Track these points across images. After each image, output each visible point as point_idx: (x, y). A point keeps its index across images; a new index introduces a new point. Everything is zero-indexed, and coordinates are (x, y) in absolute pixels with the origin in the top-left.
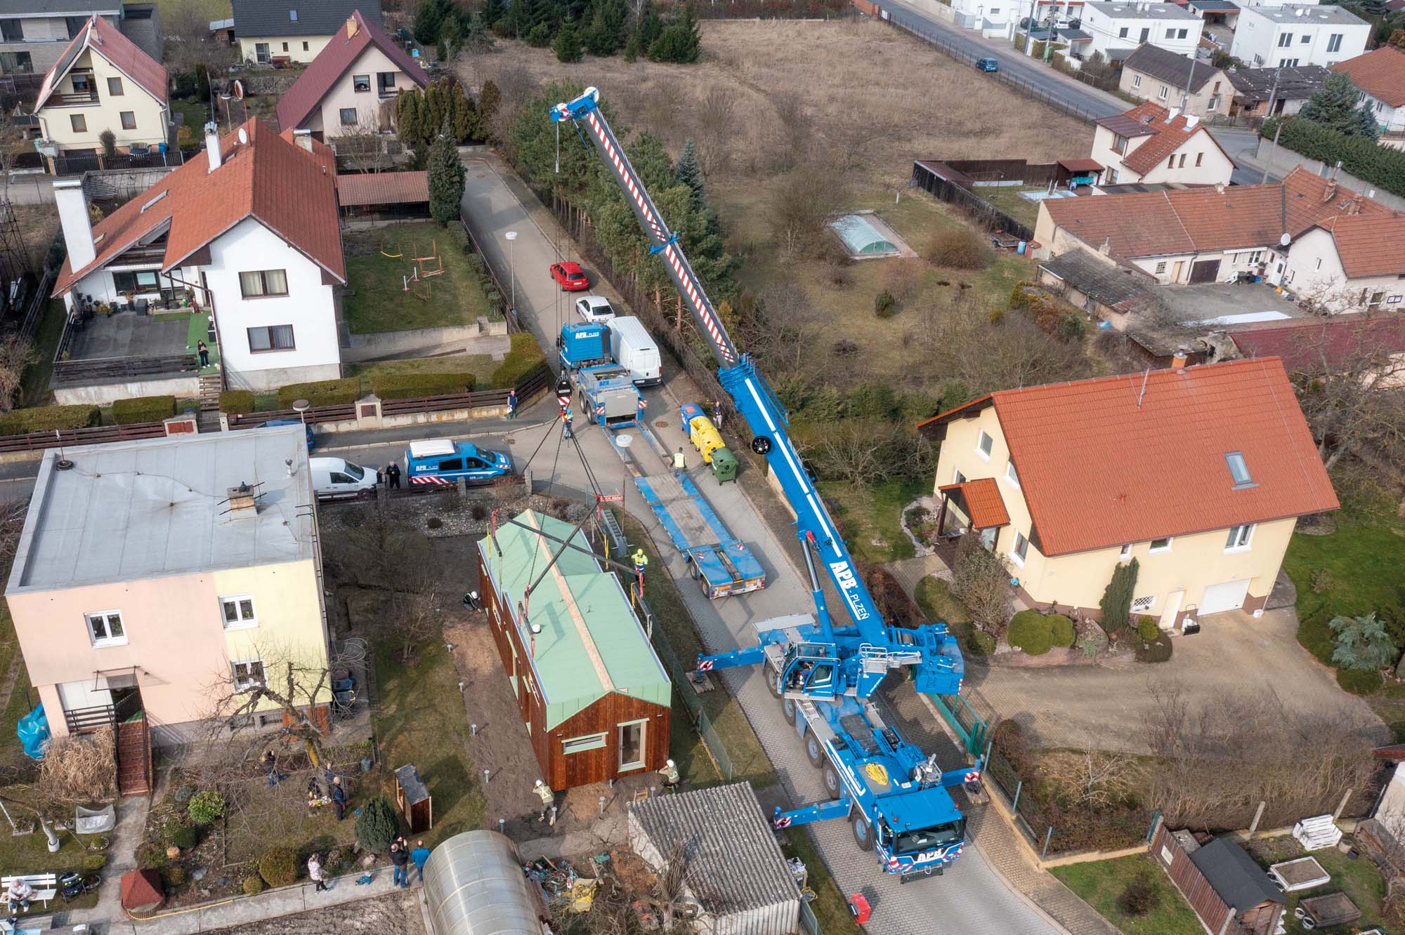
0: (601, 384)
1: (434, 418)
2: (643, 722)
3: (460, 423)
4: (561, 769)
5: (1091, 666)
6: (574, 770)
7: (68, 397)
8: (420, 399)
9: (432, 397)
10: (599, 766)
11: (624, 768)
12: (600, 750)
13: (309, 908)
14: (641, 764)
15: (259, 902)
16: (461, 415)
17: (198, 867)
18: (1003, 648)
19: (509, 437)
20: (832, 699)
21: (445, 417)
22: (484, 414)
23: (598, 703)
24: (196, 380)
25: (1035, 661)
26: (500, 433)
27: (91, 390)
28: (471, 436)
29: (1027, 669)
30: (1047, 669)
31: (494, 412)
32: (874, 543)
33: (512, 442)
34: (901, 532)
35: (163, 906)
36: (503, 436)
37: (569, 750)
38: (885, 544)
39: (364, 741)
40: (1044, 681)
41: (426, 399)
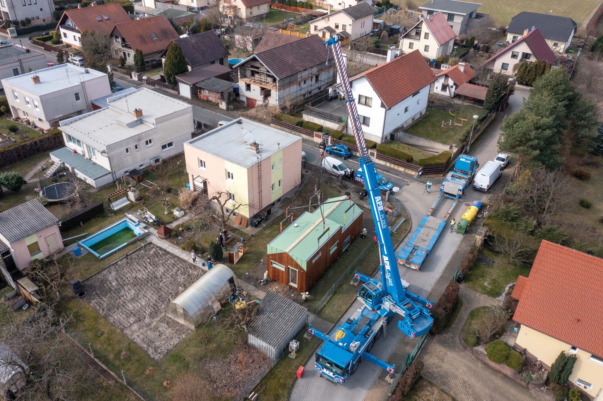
0: (452, 179)
1: (392, 166)
2: (297, 270)
3: (400, 172)
4: (271, 270)
5: (521, 386)
6: (275, 273)
7: (307, 118)
8: (390, 157)
9: (393, 158)
10: (282, 278)
11: (291, 284)
12: (283, 271)
13: (188, 261)
14: (296, 286)
15: (182, 252)
16: (402, 169)
17: (182, 236)
18: (480, 349)
19: (409, 183)
20: (370, 309)
21: (396, 167)
22: (410, 172)
23: (282, 253)
24: (339, 125)
25: (493, 364)
26: (408, 180)
27: (312, 117)
28: (398, 177)
29: (485, 364)
30: (496, 372)
31: (413, 173)
32: (485, 284)
33: (408, 185)
34: (504, 288)
35: (166, 239)
36: (408, 182)
37: (274, 265)
38: (489, 287)
39: (250, 234)
40: (487, 374)
41: (391, 158)
